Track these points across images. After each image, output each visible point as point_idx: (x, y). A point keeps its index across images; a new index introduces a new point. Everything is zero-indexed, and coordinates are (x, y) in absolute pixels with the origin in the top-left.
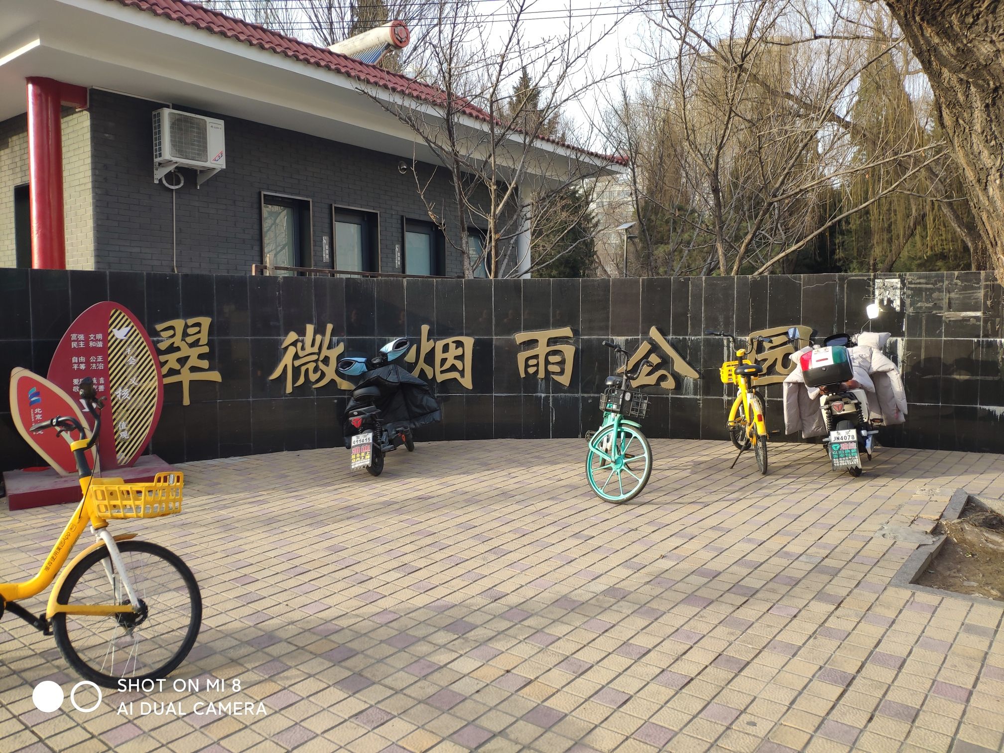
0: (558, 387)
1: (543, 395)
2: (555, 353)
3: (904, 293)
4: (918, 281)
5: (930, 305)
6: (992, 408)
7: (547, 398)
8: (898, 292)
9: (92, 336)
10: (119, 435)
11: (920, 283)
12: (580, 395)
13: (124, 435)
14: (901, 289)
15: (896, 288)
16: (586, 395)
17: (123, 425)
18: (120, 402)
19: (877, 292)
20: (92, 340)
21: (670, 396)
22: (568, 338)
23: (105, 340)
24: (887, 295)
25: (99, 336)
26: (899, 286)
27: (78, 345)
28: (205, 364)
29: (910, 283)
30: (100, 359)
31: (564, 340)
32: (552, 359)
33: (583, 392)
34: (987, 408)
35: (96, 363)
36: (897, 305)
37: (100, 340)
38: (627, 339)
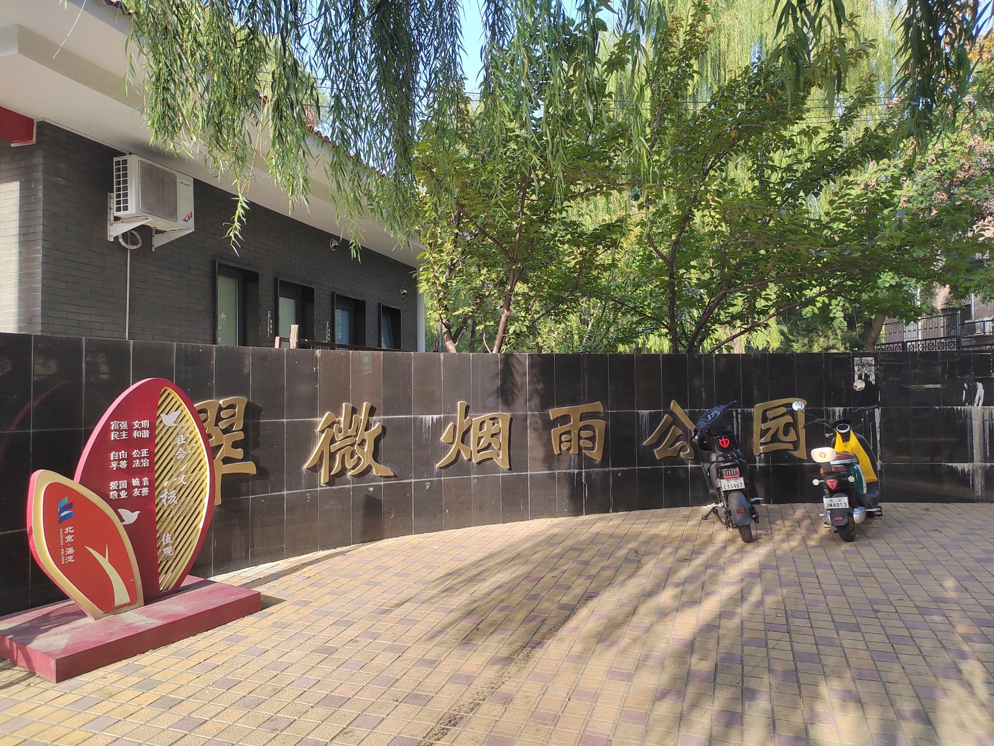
0: (590, 463)
1: (576, 471)
2: (586, 428)
3: (878, 369)
4: (889, 359)
5: (899, 379)
6: (954, 465)
7: (580, 474)
8: (873, 368)
9: (136, 424)
10: (163, 552)
11: (889, 361)
12: (611, 469)
13: (168, 551)
14: (875, 365)
15: (872, 365)
16: (615, 469)
17: (167, 539)
18: (165, 508)
19: (856, 368)
20: (137, 429)
21: (690, 466)
22: (599, 413)
23: (152, 428)
24: (865, 370)
25: (145, 423)
26: (873, 363)
27: (120, 436)
28: (239, 453)
29: (882, 361)
30: (144, 452)
31: (594, 415)
32: (584, 434)
33: (613, 466)
34: (950, 464)
35: (140, 458)
36: (872, 378)
37: (146, 429)
38: (651, 412)
